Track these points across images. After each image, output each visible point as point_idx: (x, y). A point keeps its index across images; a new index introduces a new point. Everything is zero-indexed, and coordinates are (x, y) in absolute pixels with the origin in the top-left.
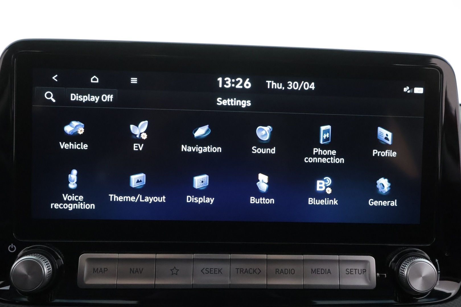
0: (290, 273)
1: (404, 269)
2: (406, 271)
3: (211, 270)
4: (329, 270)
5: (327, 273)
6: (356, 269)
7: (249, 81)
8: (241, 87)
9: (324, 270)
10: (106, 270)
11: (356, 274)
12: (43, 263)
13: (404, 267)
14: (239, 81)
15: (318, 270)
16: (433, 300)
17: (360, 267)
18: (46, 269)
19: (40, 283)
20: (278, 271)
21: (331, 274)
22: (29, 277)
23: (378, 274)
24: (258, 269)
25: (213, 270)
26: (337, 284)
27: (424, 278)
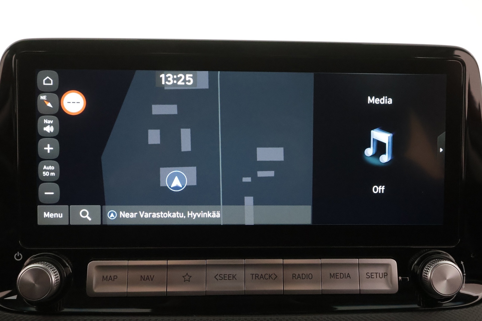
0: (308, 278)
1: (428, 271)
2: (429, 274)
3: (225, 276)
4: (348, 274)
5: (346, 277)
6: (376, 273)
9: (343, 275)
10: (116, 277)
11: (377, 278)
12: (50, 271)
15: (337, 274)
16: (459, 304)
17: (381, 271)
18: (54, 277)
19: (48, 292)
20: (295, 277)
21: (350, 278)
22: (37, 286)
23: (400, 278)
24: (274, 274)
25: (227, 276)
26: (357, 289)
27: (449, 281)
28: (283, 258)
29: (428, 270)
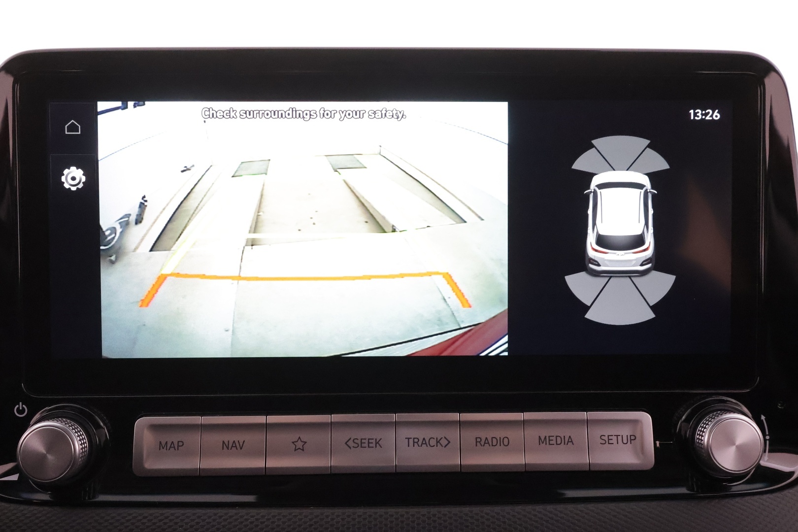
0: (502, 443)
1: (703, 432)
2: (706, 436)
3: (363, 441)
4: (570, 437)
5: (566, 443)
6: (617, 436)
9: (561, 438)
10: (181, 444)
11: (618, 443)
12: (72, 432)
13: (702, 429)
15: (551, 438)
16: (757, 487)
17: (625, 431)
18: (78, 444)
19: (68, 467)
20: (479, 442)
21: (573, 444)
22: (50, 457)
23: (658, 443)
24: (445, 438)
25: (366, 441)
26: (584, 462)
27: (740, 449)
28: (460, 411)
29: (705, 430)
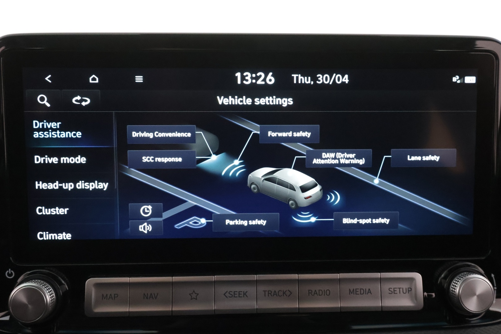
0: (325, 294)
2: (457, 288)
3: (236, 293)
4: (369, 289)
5: (367, 293)
6: (400, 288)
7: (272, 76)
8: (263, 83)
9: (364, 290)
10: (116, 296)
11: (400, 293)
12: (45, 290)
13: (455, 285)
14: (260, 76)
15: (357, 290)
17: (405, 286)
18: (49, 296)
19: (42, 313)
20: (311, 293)
21: (371, 294)
22: (30, 306)
23: (426, 294)
24: (289, 290)
25: (238, 293)
26: (379, 305)
27: (479, 297)
28: (298, 273)
